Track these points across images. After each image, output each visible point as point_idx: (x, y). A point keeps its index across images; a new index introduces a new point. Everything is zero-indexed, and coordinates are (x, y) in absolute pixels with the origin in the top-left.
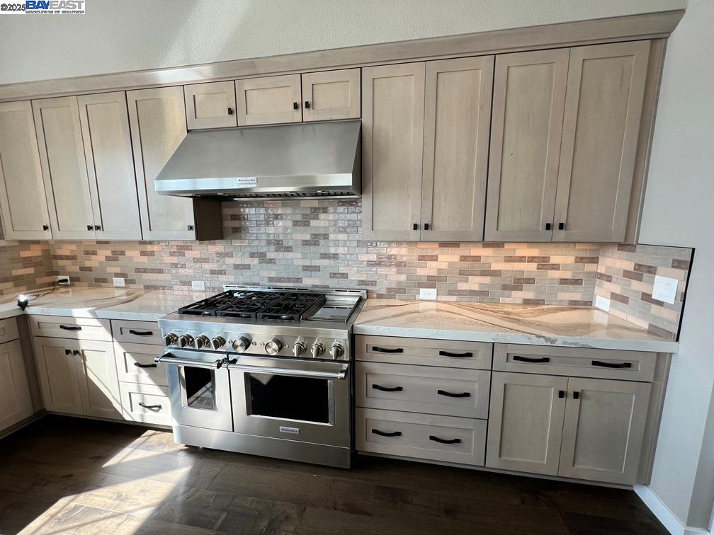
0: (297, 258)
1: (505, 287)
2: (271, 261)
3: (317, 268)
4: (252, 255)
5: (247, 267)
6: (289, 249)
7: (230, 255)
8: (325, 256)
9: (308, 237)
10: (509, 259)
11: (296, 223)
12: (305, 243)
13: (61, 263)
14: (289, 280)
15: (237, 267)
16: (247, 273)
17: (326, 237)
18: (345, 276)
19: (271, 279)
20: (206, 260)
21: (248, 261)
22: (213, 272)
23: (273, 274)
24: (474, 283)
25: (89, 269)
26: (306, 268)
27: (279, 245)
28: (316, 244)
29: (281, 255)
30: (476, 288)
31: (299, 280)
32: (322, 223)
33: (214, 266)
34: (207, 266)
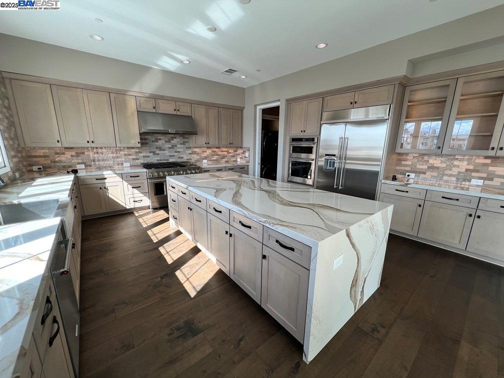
0: (167, 153)
1: (222, 158)
2: (158, 154)
3: (174, 156)
4: (150, 152)
5: (148, 157)
6: (164, 150)
7: (140, 152)
8: (176, 152)
9: (170, 146)
10: (222, 151)
11: (166, 142)
12: (169, 148)
14: (164, 160)
15: (144, 157)
16: (149, 159)
17: (176, 146)
18: (182, 158)
20: (130, 155)
21: (149, 154)
22: (133, 159)
23: (159, 159)
24: (215, 158)
26: (170, 156)
27: (160, 149)
28: (173, 148)
29: (161, 152)
30: (215, 159)
31: (168, 160)
32: (175, 141)
33: (134, 157)
34: (131, 157)
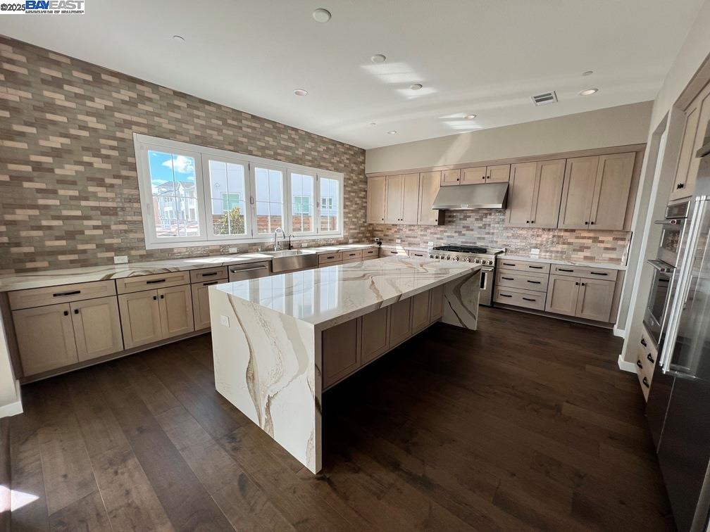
0: (476, 234)
1: (574, 250)
2: (464, 235)
3: (484, 238)
4: (456, 232)
5: (453, 237)
6: (472, 230)
7: (445, 232)
8: (488, 233)
9: (481, 225)
10: (577, 238)
11: (477, 219)
12: (480, 228)
13: (377, 233)
14: (470, 243)
15: (448, 237)
16: (453, 239)
17: (489, 225)
18: (496, 242)
19: (462, 242)
20: (436, 234)
21: (454, 234)
22: (438, 238)
23: (464, 240)
25: (387, 236)
26: (479, 238)
27: (468, 228)
28: (485, 228)
29: (468, 232)
31: (475, 243)
32: (488, 219)
33: (439, 236)
34: (436, 236)
